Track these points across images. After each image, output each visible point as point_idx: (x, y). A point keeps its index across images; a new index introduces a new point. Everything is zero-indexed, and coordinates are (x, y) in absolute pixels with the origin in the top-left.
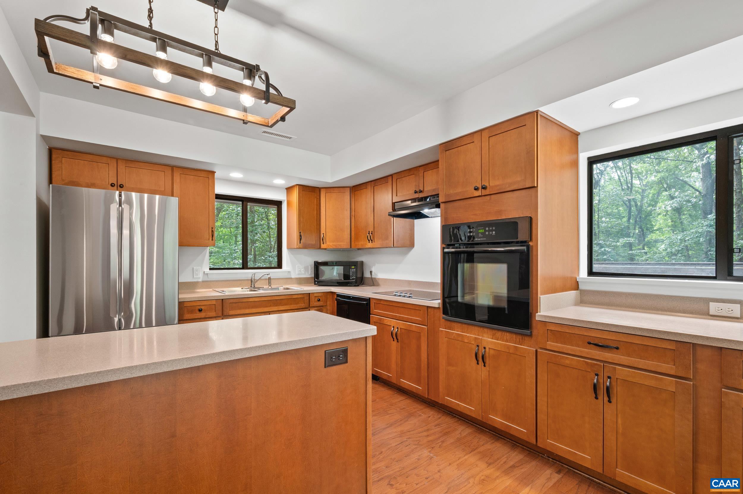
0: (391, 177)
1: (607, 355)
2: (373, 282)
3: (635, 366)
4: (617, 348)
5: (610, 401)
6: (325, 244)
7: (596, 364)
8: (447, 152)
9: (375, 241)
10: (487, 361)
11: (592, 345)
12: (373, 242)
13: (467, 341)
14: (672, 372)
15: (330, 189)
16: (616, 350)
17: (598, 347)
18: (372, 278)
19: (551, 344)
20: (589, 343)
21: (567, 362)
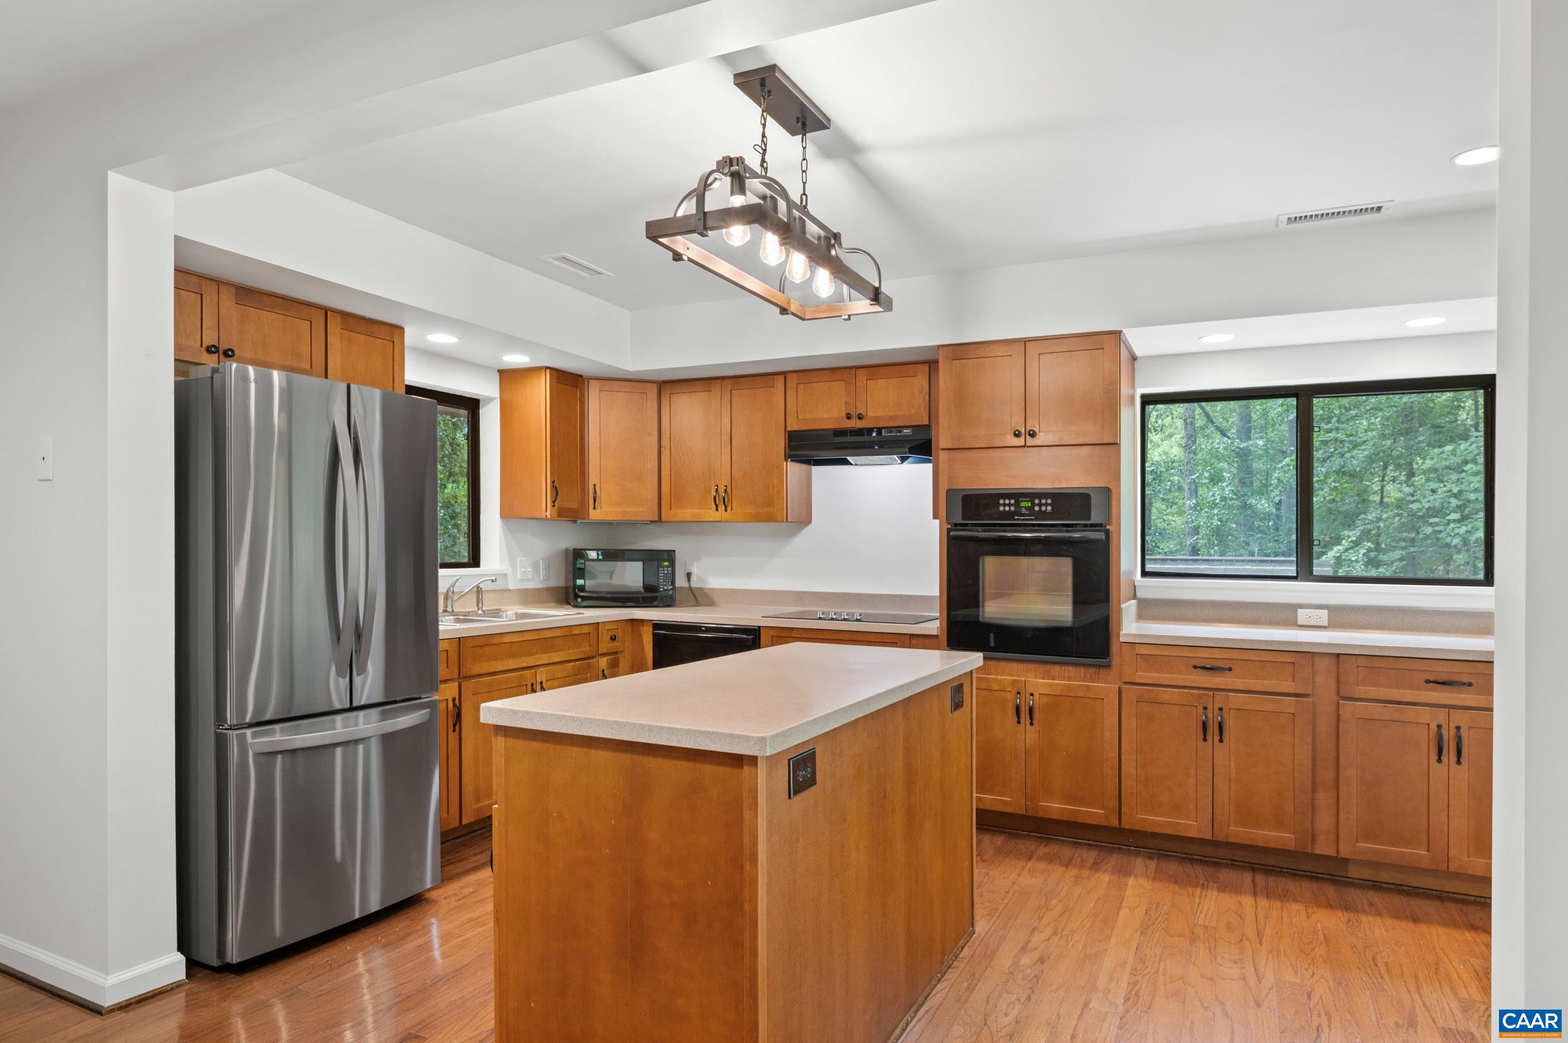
0: (782, 377)
1: (1218, 681)
2: (699, 597)
3: (1251, 689)
4: (1230, 669)
5: (1221, 741)
6: (598, 511)
7: (1205, 694)
8: (957, 362)
9: (734, 508)
10: (1036, 715)
11: (1198, 669)
12: (729, 509)
13: (997, 689)
14: (1292, 690)
15: (614, 381)
16: (1228, 671)
17: (1205, 671)
18: (690, 588)
19: (1142, 676)
20: (1195, 667)
21: (1166, 697)
